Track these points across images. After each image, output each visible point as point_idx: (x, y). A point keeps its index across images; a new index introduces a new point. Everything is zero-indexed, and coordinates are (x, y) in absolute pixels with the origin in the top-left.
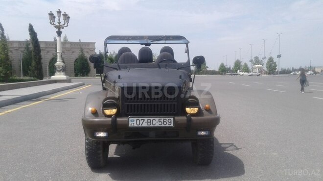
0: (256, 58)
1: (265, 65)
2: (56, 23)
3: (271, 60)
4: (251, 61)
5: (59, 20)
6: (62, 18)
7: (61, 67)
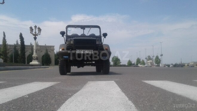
0: (149, 57)
1: (154, 61)
2: (34, 33)
3: (157, 57)
4: (146, 58)
5: (35, 31)
6: (37, 30)
7: (36, 57)
